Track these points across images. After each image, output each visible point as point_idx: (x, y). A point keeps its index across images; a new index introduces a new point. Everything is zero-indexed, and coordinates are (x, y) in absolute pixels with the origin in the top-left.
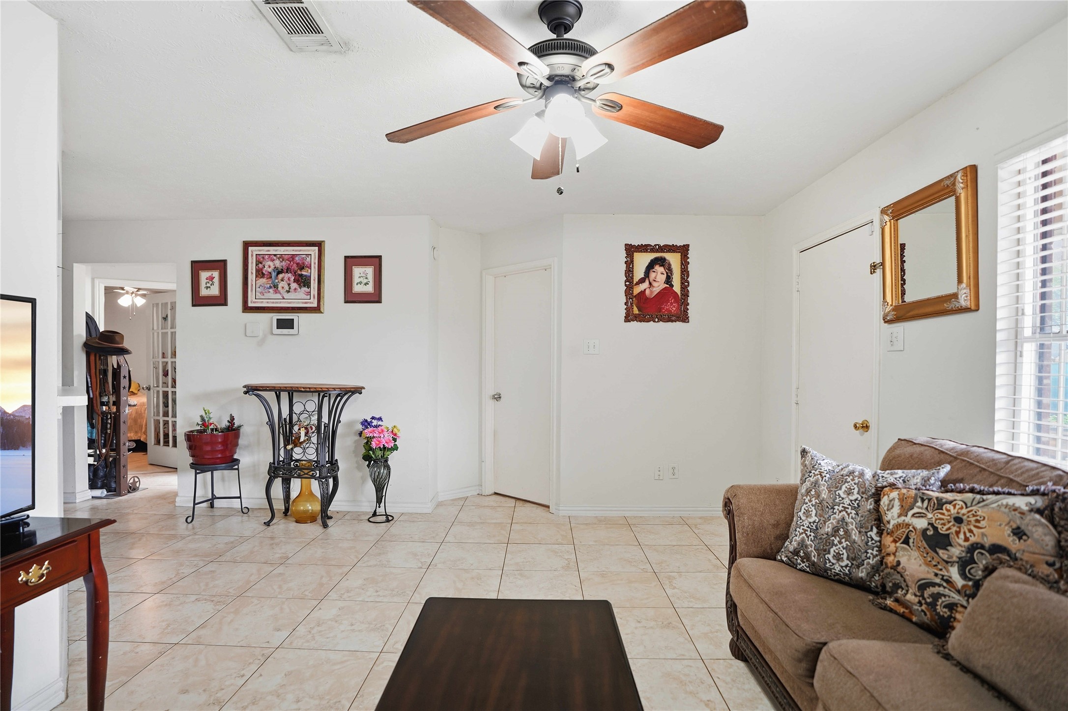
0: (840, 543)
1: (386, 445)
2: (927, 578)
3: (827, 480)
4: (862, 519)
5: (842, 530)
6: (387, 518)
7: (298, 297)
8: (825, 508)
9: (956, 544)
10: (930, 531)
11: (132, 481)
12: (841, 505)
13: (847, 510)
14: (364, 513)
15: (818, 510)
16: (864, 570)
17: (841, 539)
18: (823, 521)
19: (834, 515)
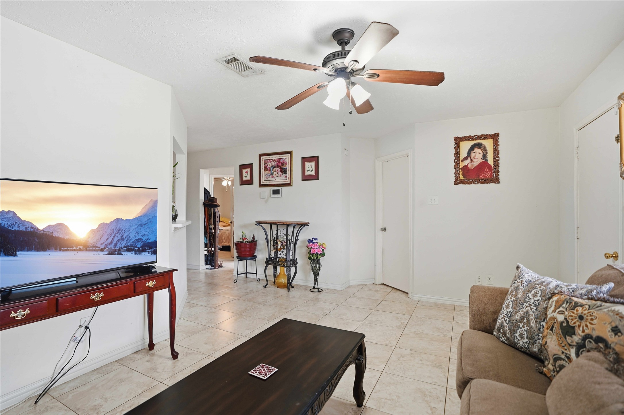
0: (524, 327)
1: (318, 253)
2: (557, 354)
3: (525, 286)
4: (539, 313)
5: (525, 319)
6: (318, 290)
7: (282, 179)
8: (518, 304)
9: (577, 334)
10: (565, 323)
11: (220, 263)
12: (529, 303)
13: (531, 306)
14: (310, 287)
15: (514, 305)
16: (537, 347)
17: (524, 324)
18: (515, 311)
19: (523, 309)
